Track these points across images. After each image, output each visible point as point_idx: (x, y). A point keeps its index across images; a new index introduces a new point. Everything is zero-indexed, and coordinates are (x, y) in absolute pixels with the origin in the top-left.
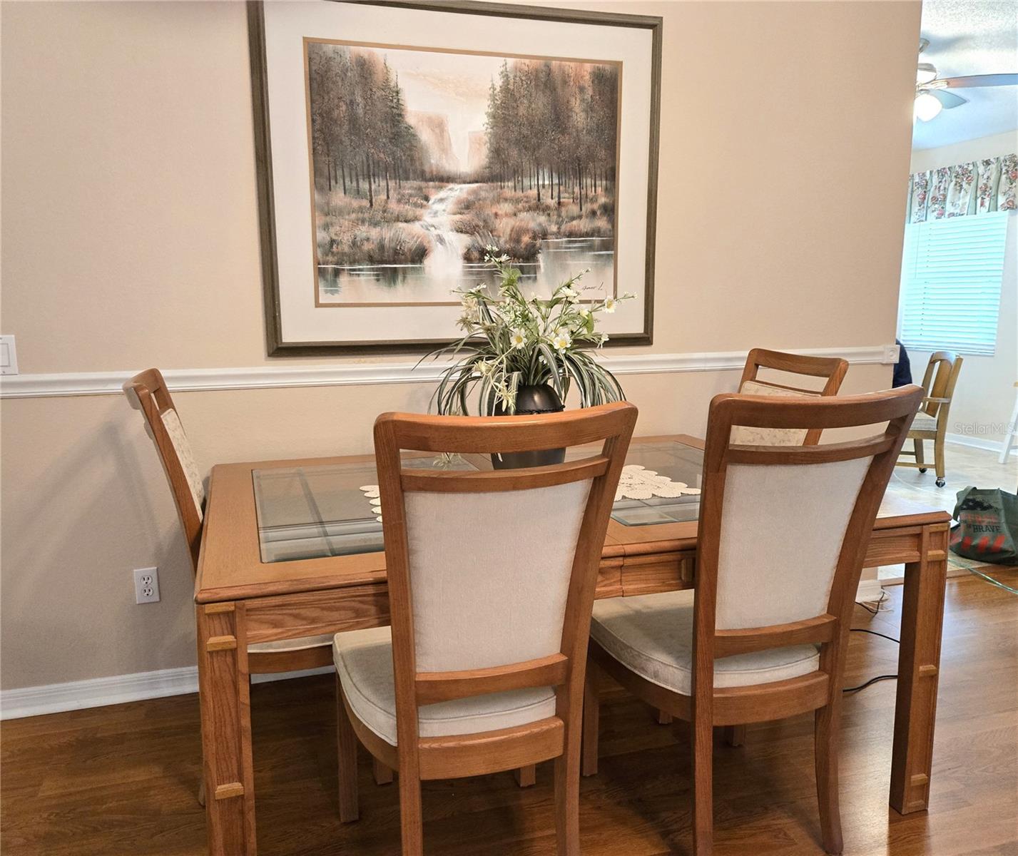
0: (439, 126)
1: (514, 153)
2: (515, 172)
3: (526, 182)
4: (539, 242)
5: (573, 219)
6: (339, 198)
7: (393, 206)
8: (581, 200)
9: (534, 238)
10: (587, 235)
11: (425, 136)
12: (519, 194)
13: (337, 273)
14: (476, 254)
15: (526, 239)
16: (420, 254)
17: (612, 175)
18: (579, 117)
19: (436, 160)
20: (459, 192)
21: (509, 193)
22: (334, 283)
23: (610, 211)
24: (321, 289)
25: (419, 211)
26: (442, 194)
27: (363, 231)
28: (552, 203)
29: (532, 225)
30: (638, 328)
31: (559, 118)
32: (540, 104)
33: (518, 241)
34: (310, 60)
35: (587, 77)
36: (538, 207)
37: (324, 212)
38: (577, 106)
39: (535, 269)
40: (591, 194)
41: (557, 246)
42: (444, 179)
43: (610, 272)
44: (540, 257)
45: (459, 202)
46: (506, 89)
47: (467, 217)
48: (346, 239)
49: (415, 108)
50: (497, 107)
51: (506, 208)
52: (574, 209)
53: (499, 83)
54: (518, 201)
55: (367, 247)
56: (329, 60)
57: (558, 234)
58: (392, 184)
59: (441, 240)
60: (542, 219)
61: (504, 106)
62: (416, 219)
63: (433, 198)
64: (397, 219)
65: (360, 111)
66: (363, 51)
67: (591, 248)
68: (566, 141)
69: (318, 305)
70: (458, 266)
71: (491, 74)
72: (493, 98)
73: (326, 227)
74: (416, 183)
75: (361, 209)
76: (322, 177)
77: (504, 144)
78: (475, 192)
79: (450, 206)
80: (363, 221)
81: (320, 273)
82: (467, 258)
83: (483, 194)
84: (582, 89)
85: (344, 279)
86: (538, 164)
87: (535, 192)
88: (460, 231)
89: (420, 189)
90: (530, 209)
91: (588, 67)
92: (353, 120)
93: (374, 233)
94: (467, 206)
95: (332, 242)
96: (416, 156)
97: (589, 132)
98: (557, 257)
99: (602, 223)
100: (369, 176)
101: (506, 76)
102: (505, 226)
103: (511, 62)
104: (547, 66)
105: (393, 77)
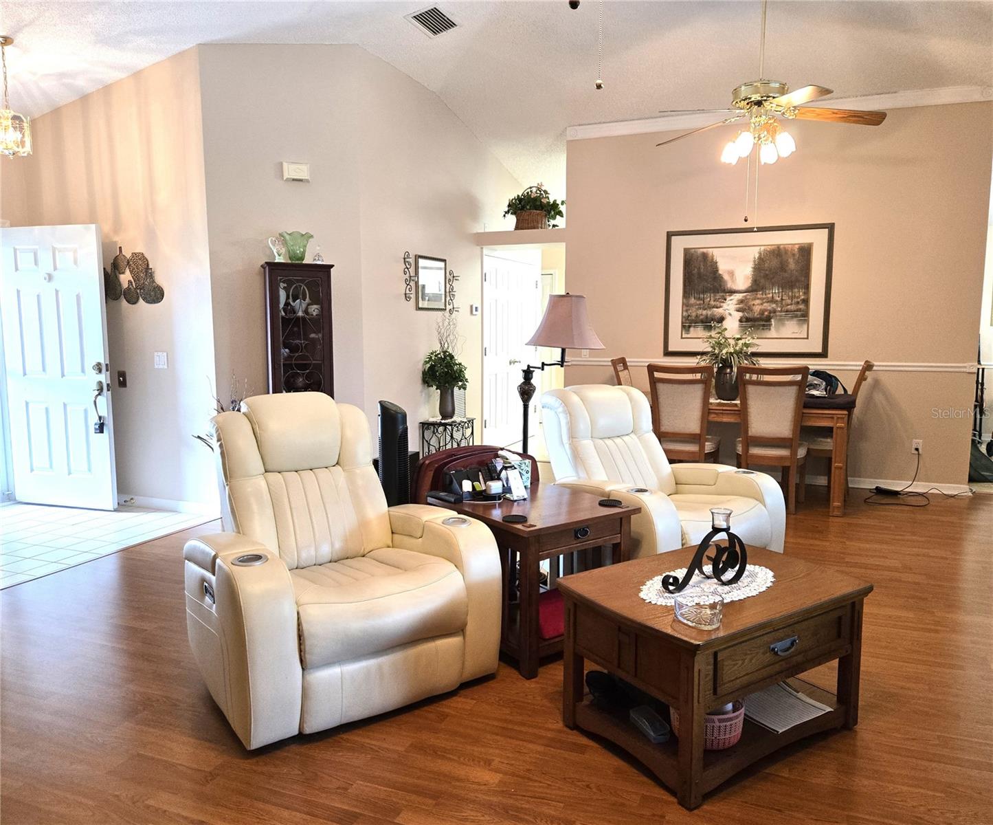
0: (732, 274)
1: (762, 281)
2: (762, 288)
3: (767, 292)
4: (772, 315)
5: (788, 305)
6: (692, 301)
7: (712, 303)
8: (792, 298)
9: (770, 313)
10: (795, 311)
11: (726, 277)
12: (764, 296)
13: (690, 327)
14: (744, 320)
15: (766, 313)
16: (721, 320)
17: (807, 287)
18: (792, 265)
19: (730, 285)
20: (739, 296)
21: (759, 296)
22: (689, 331)
23: (806, 302)
24: (683, 333)
25: (722, 304)
26: (732, 297)
27: (700, 312)
28: (779, 299)
29: (769, 308)
30: (819, 350)
31: (783, 267)
32: (775, 263)
33: (763, 314)
34: (685, 255)
35: (796, 250)
36: (772, 301)
37: (686, 305)
38: (791, 260)
39: (770, 325)
40: (797, 295)
41: (781, 316)
42: (732, 292)
43: (805, 326)
44: (773, 320)
45: (738, 300)
46: (760, 258)
47: (741, 306)
48: (694, 314)
49: (723, 267)
50: (755, 265)
51: (758, 302)
52: (789, 301)
53: (757, 256)
54: (764, 299)
55: (701, 317)
56: (692, 254)
57: (781, 311)
58: (712, 295)
59: (730, 314)
60: (774, 305)
61: (759, 264)
62: (721, 307)
63: (728, 298)
64: (713, 307)
65: (702, 270)
66: (705, 250)
67: (796, 316)
68: (786, 275)
69: (682, 338)
70: (737, 324)
71: (754, 253)
72: (755, 261)
73: (687, 311)
74: (722, 294)
75: (700, 304)
76: (686, 294)
77: (758, 278)
78: (745, 296)
79: (735, 302)
80: (700, 309)
81: (683, 327)
82: (741, 321)
83: (748, 297)
84: (794, 255)
85: (692, 329)
86: (773, 285)
87: (771, 295)
88: (738, 311)
89: (723, 296)
90: (768, 302)
91: (797, 246)
92: (699, 274)
93: (704, 312)
94: (741, 302)
95: (689, 316)
96: (722, 284)
97: (797, 271)
98: (781, 321)
99: (802, 306)
100: (703, 292)
101: (760, 253)
102: (757, 309)
103: (762, 248)
104: (778, 248)
105: (715, 258)
